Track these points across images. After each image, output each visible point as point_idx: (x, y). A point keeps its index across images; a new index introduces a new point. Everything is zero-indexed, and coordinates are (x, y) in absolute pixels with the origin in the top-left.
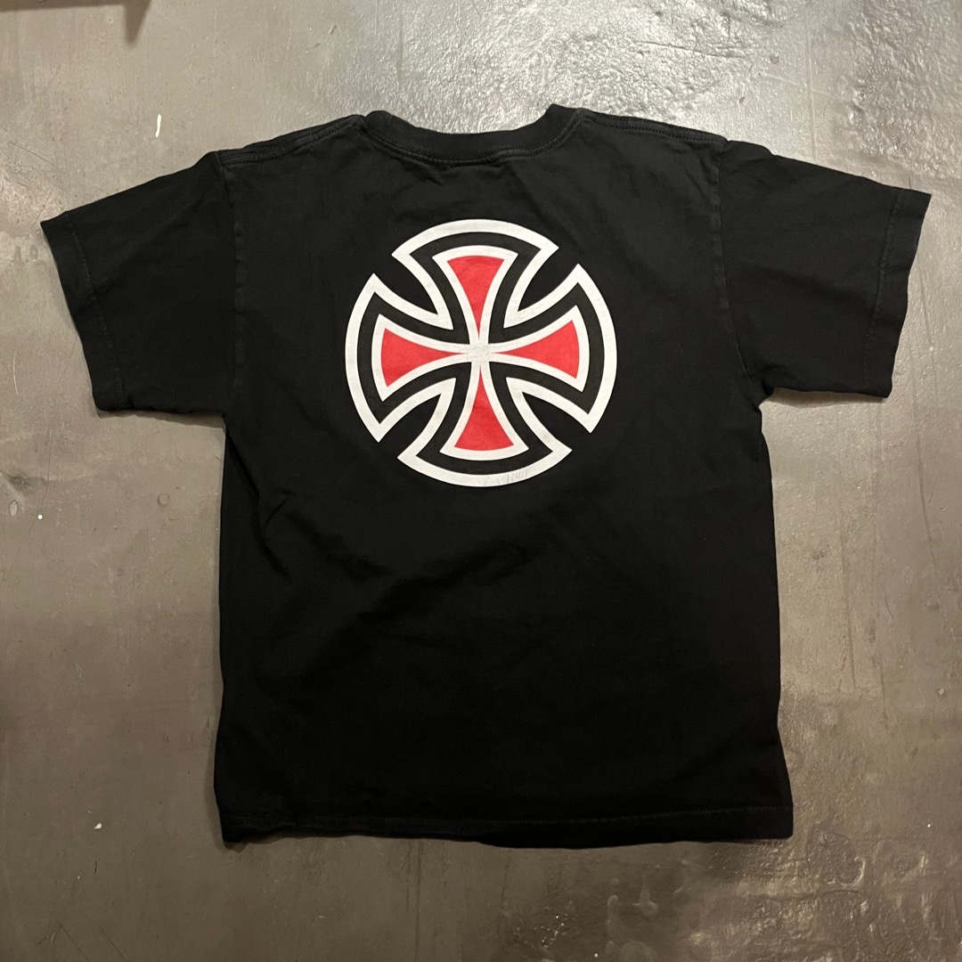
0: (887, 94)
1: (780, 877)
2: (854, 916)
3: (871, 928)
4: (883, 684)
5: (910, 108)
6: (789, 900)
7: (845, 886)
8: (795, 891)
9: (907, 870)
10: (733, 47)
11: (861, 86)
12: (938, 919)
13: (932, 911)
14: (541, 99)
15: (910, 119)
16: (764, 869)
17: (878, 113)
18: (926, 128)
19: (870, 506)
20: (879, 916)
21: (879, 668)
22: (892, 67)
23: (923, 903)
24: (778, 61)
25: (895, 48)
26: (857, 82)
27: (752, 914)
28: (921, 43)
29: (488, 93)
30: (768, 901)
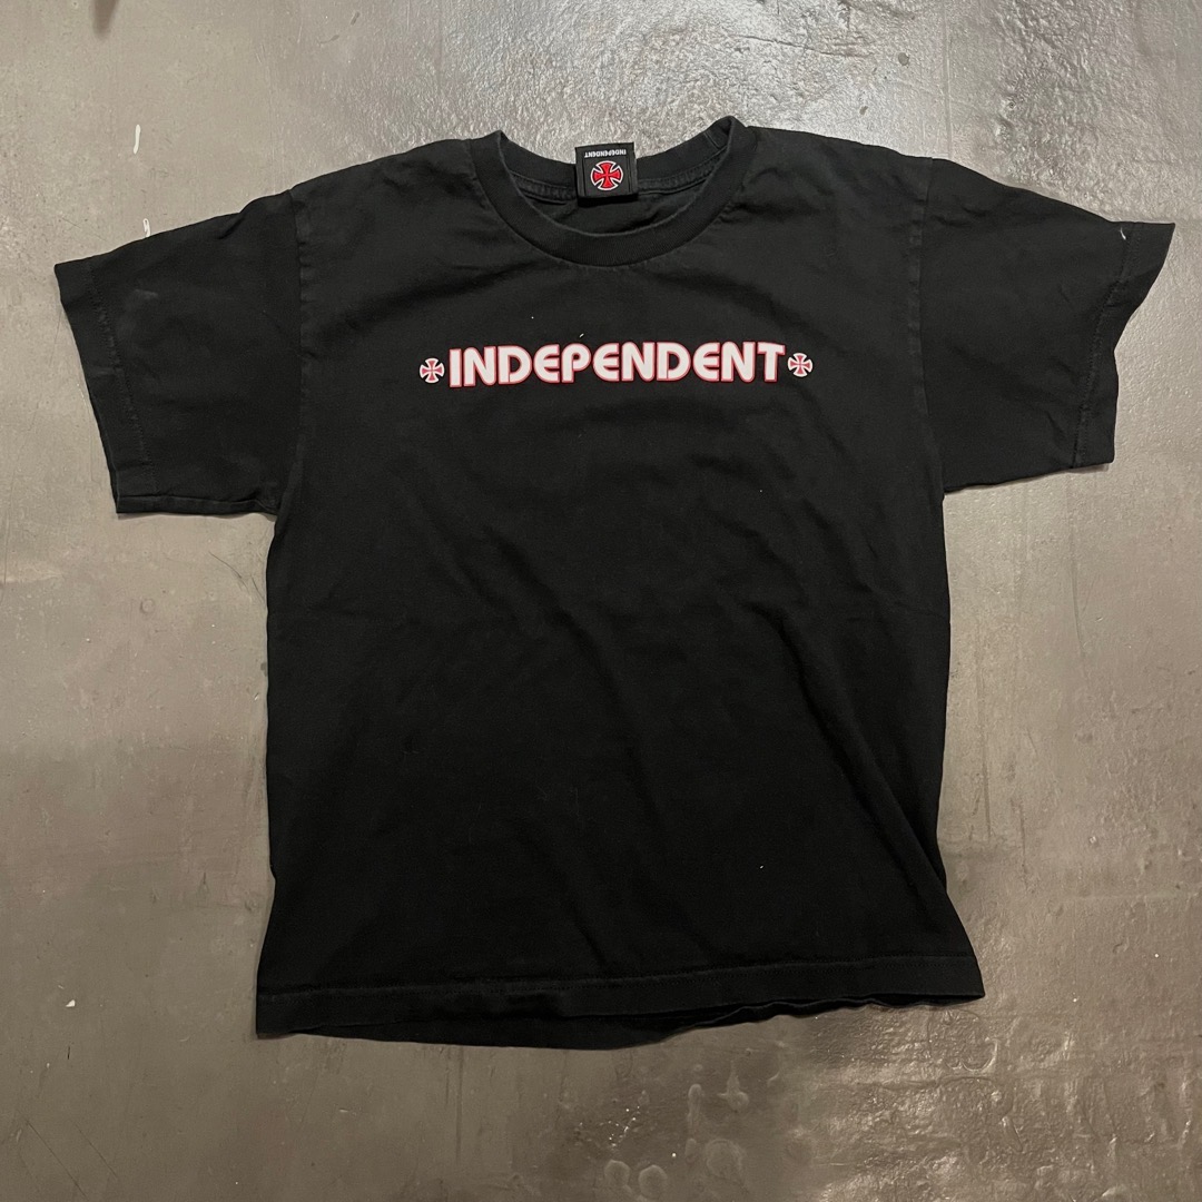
0: (1043, 104)
1: (894, 1062)
2: (983, 1107)
3: (1005, 1122)
4: (1023, 830)
5: (1070, 123)
6: (906, 1089)
7: (972, 1071)
8: (913, 1078)
9: (1049, 1052)
10: (853, 44)
11: (1010, 95)
12: (1084, 1112)
13: (1078, 1102)
14: (615, 108)
15: (1070, 136)
16: (876, 1052)
17: (1030, 129)
18: (1089, 148)
19: (1011, 615)
20: (1014, 1109)
21: (1018, 812)
22: (1049, 71)
23: (1066, 1093)
24: (908, 63)
25: (1054, 47)
26: (1006, 90)
27: (861, 1105)
28: (1085, 40)
29: (549, 100)
30: (881, 1090)
